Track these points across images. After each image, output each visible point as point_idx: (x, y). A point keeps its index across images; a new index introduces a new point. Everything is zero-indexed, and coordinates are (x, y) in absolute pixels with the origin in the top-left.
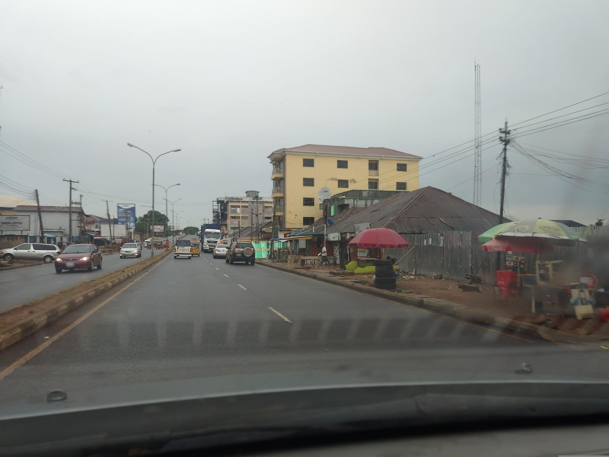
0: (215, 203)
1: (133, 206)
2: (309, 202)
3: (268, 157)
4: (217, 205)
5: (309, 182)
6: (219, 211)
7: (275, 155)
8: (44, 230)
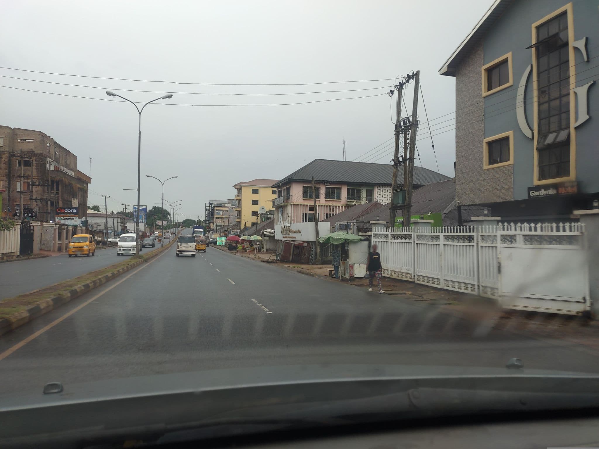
0: (208, 205)
1: (145, 207)
2: (255, 214)
3: (233, 187)
4: (209, 206)
5: (255, 202)
6: (210, 211)
7: (236, 186)
8: (108, 228)
